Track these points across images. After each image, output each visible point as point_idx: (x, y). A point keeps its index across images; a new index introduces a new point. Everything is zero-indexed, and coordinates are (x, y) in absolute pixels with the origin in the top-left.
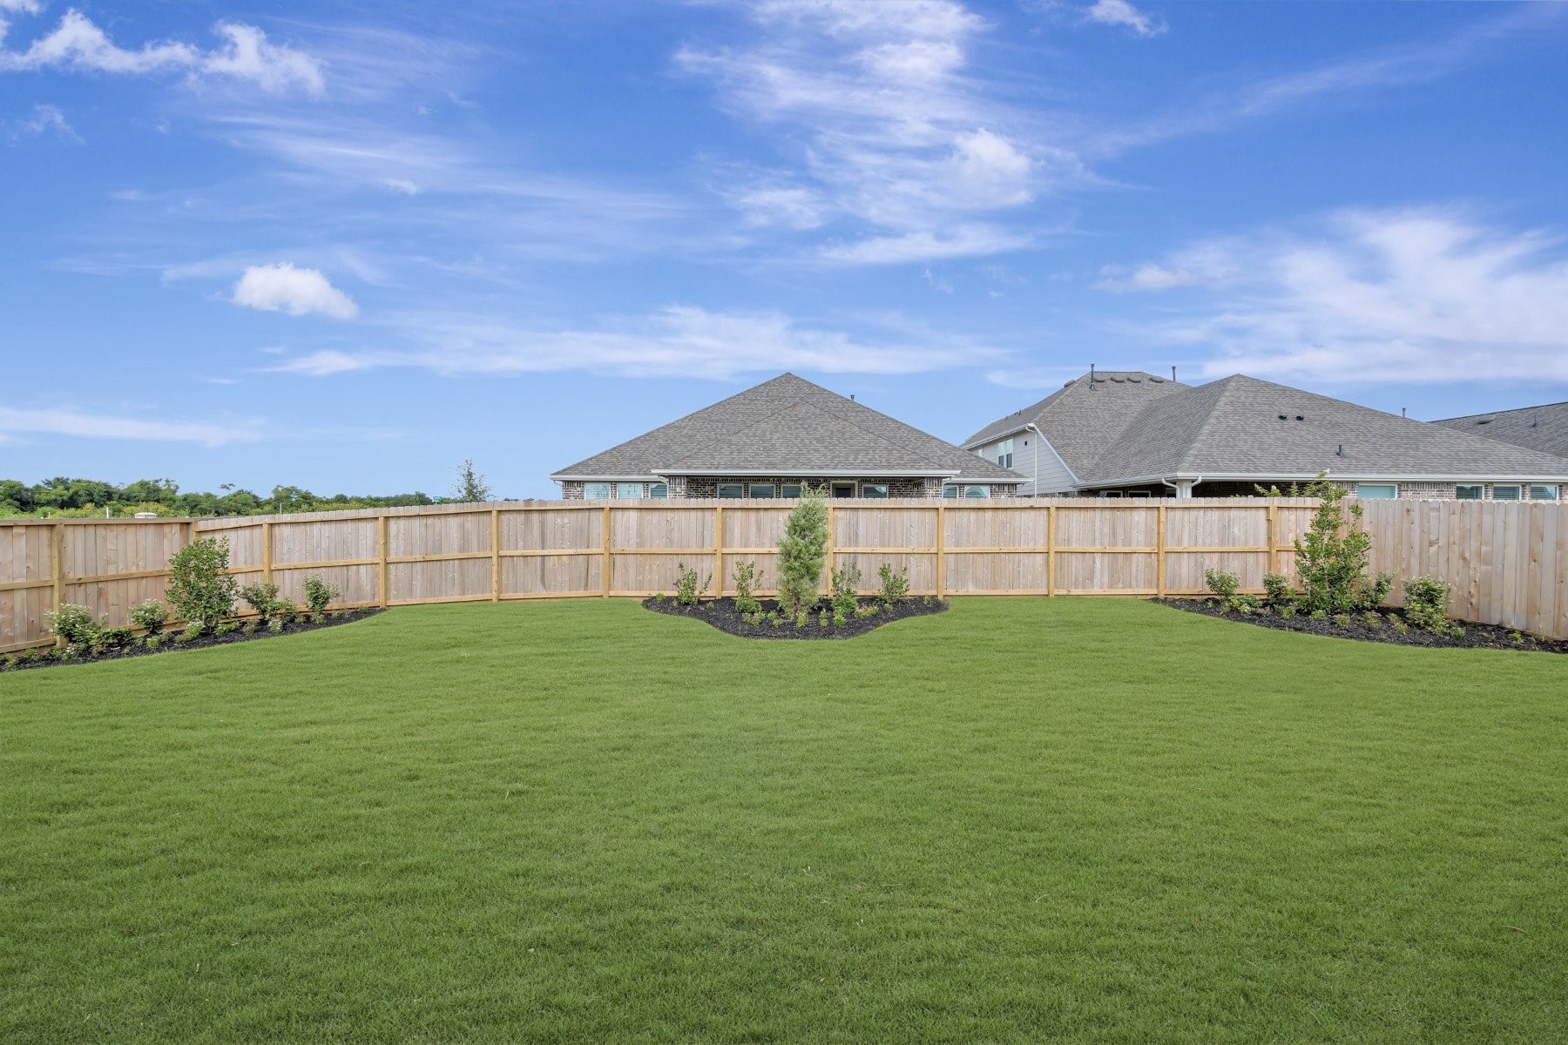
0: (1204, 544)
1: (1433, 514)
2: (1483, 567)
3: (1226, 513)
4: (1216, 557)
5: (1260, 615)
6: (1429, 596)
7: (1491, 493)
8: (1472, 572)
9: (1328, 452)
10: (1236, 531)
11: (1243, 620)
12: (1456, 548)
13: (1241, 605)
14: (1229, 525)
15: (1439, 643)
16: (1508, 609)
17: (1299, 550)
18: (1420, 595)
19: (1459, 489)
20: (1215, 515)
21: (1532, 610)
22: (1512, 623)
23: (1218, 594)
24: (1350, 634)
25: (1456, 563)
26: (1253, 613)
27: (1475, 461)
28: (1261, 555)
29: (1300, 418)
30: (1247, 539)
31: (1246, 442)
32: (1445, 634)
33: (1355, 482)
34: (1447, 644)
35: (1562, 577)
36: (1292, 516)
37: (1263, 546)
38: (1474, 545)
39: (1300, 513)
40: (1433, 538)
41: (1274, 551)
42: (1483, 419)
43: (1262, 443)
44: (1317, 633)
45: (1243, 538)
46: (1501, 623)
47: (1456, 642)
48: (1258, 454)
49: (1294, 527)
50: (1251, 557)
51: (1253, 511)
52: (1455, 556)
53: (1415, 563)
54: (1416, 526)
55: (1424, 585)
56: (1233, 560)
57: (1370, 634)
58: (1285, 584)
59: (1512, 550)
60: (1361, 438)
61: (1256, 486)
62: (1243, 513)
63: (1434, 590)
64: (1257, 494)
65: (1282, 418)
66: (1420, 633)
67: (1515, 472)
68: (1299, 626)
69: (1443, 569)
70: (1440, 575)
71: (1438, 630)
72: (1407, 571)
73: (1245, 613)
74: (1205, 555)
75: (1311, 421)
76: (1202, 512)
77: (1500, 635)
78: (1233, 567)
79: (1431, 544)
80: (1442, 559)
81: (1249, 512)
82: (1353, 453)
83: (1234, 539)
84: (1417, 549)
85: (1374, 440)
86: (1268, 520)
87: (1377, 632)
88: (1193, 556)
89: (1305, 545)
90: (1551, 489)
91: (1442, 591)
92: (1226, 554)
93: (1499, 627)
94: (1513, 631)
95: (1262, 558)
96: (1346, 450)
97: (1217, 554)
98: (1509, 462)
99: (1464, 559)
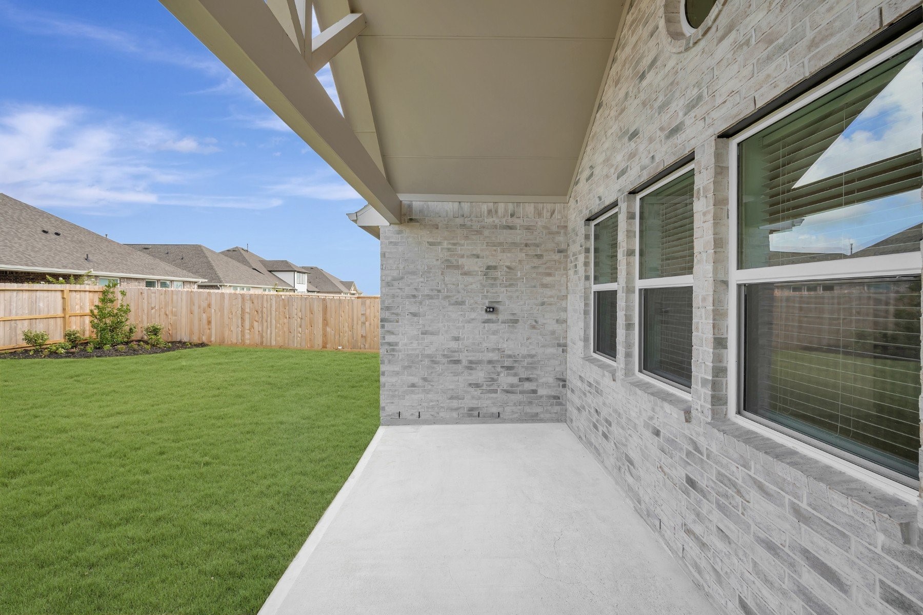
0: (17, 314)
1: (153, 295)
2: (174, 318)
3: (34, 293)
4: (26, 323)
5: (73, 353)
6: (155, 331)
7: (159, 284)
8: (169, 320)
9: (80, 257)
10: (41, 305)
11: (62, 357)
12: (163, 310)
13: (57, 349)
14: (36, 302)
15: (163, 351)
16: (183, 334)
17: (93, 315)
18: (151, 332)
19: (147, 282)
20: (26, 295)
21: (192, 333)
22: (185, 339)
23: (33, 346)
24: (126, 354)
25: (163, 316)
26: (67, 353)
27: (153, 269)
28: (58, 320)
29: (57, 234)
30: (48, 310)
31: (21, 245)
32: (164, 347)
33: (97, 276)
34: (166, 351)
35: (200, 319)
36: (78, 295)
37: (59, 313)
38: (170, 308)
39: (82, 294)
40: (153, 306)
41: (67, 316)
42: (146, 247)
43: (33, 247)
44: (109, 356)
45: (46, 309)
46: (181, 340)
47: (169, 349)
48: (32, 254)
49: (79, 302)
50: (52, 321)
51: (53, 293)
52: (162, 313)
53: (145, 317)
54: (145, 301)
55: (153, 327)
56: (40, 323)
57: (135, 352)
58: (78, 335)
59: (184, 311)
60: (97, 251)
61: (47, 276)
62: (46, 294)
63: (157, 329)
64: (49, 282)
65: (44, 231)
66: (155, 348)
67: (169, 275)
68: (99, 355)
69: (158, 320)
70: (158, 322)
71: (162, 346)
72: (142, 322)
73: (61, 353)
74: (18, 322)
75: (65, 237)
76: (15, 293)
77: (182, 345)
78: (39, 328)
79: (152, 309)
80: (157, 315)
81: (50, 293)
82: (95, 260)
83: (39, 310)
84: (146, 311)
85: (104, 253)
86: (63, 298)
87: (138, 351)
88: (7, 323)
89: (96, 312)
90: (168, 282)
91: (160, 329)
92: (34, 320)
93: (180, 342)
94: (187, 342)
95: (60, 321)
96: (90, 257)
97: (27, 320)
98: (165, 270)
99: (166, 315)
